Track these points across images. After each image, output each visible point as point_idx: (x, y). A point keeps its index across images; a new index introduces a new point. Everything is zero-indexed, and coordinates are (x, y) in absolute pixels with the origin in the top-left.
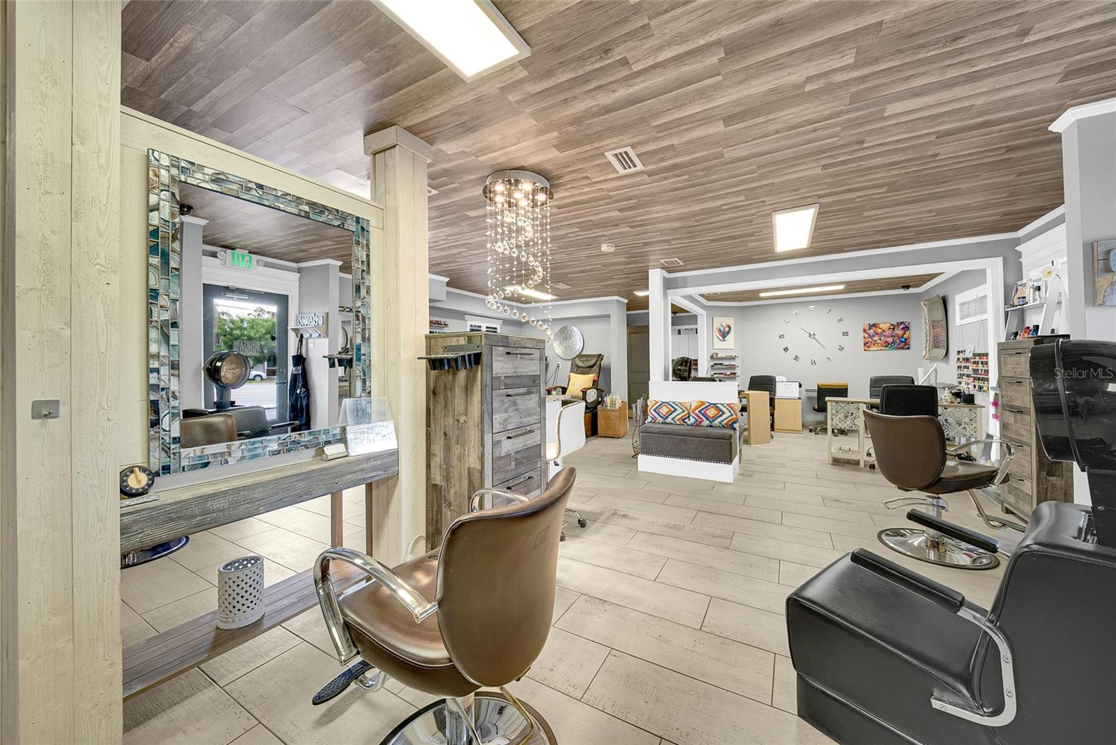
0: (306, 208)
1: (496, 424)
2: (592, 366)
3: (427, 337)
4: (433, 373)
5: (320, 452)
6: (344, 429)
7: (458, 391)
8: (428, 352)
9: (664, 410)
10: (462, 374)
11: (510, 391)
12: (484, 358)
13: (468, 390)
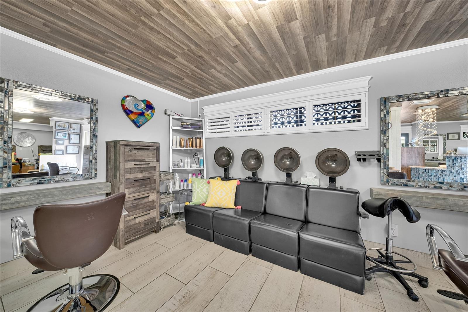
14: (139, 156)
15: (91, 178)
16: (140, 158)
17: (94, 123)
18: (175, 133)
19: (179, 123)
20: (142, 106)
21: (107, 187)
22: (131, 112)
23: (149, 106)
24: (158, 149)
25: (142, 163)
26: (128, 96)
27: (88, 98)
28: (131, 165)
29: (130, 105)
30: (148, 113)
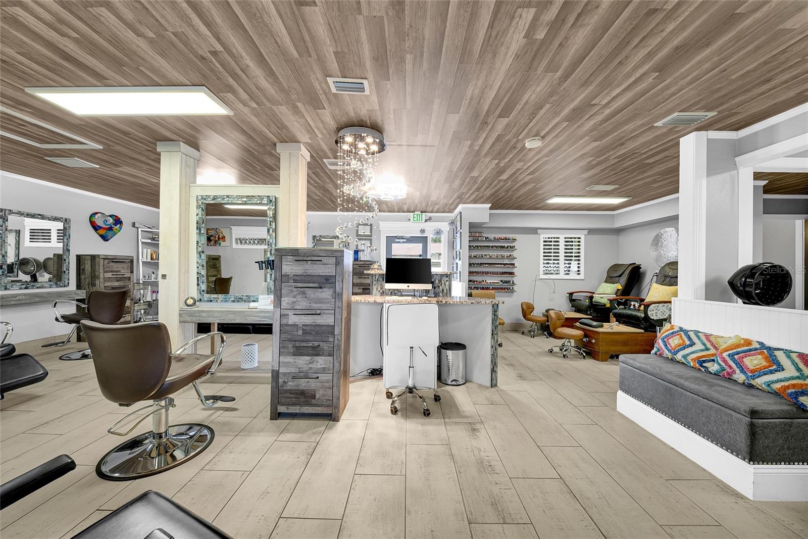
14: (115, 268)
15: (65, 286)
16: (116, 269)
17: (67, 239)
18: (144, 246)
19: (150, 235)
20: (111, 221)
21: (83, 293)
22: (100, 228)
23: (118, 221)
24: (132, 261)
25: (118, 273)
26: (96, 213)
27: (62, 218)
28: (109, 275)
29: (99, 222)
30: (116, 227)
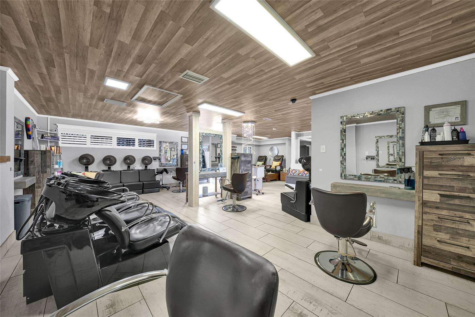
0: (214, 135)
1: (242, 168)
2: (280, 159)
3: (231, 154)
4: (232, 160)
5: (216, 171)
6: (219, 168)
7: (236, 163)
8: (231, 156)
9: (294, 172)
10: (237, 160)
11: (245, 163)
12: (240, 157)
13: (237, 162)
